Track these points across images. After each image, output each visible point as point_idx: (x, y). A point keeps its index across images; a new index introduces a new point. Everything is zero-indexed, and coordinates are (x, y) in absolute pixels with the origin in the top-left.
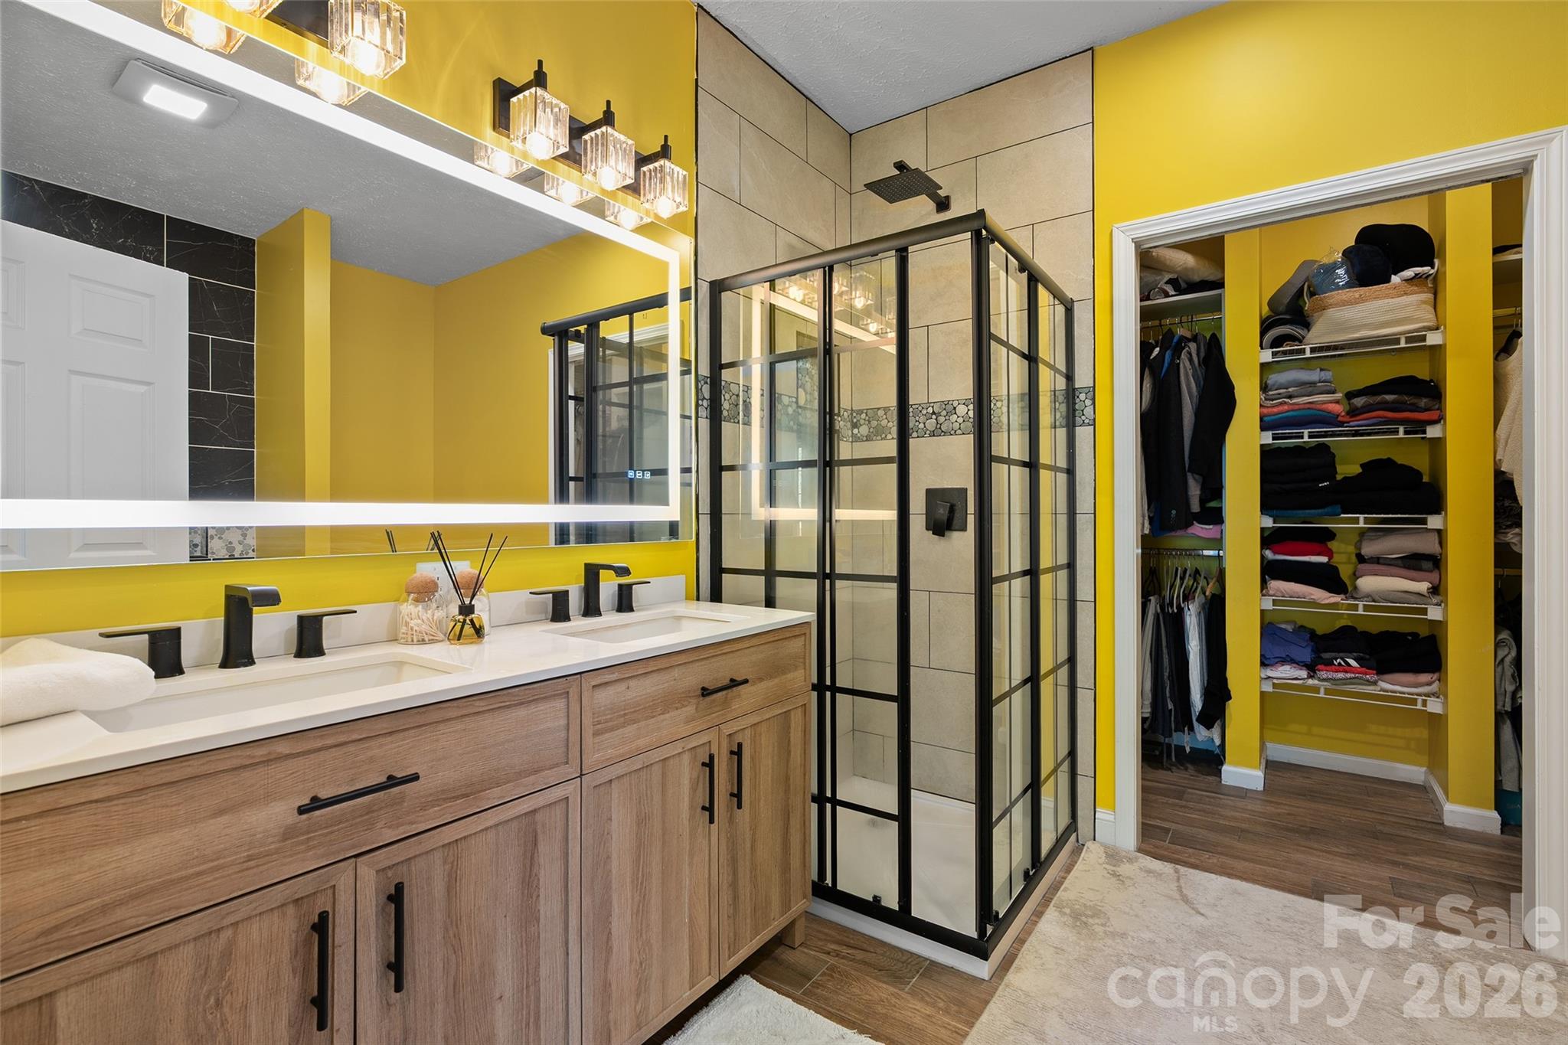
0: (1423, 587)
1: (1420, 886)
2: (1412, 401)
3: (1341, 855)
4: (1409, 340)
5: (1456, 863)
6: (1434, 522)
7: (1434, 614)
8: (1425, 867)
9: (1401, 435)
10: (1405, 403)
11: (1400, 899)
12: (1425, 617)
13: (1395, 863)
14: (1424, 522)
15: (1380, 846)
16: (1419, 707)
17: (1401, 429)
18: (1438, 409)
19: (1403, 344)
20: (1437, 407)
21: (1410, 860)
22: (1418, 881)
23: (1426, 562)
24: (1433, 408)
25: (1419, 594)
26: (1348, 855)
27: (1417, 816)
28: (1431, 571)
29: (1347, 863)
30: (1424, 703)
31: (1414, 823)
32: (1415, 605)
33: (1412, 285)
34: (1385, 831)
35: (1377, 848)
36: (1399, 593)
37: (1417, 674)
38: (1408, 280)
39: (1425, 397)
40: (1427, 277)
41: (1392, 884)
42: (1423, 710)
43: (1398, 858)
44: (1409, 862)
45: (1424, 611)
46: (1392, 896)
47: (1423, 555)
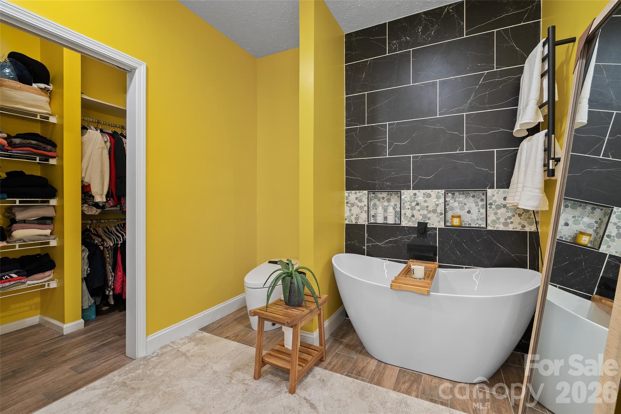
0: (48, 232)
1: (83, 363)
2: (44, 146)
3: (40, 374)
4: (41, 117)
5: (83, 347)
6: (53, 202)
7: (53, 243)
8: (77, 355)
9: (38, 161)
10: (40, 146)
11: (83, 374)
12: (49, 245)
13: (65, 361)
14: (48, 202)
15: (52, 359)
16: (46, 287)
17: (38, 159)
18: (54, 152)
19: (38, 118)
20: (55, 151)
21: (68, 356)
22: (80, 362)
23: (49, 221)
24: (53, 151)
25: (46, 235)
26: (45, 371)
27: (51, 337)
28: (50, 225)
29: (47, 375)
30: (49, 285)
31: (53, 341)
32: (44, 241)
33: (43, 92)
34: (46, 352)
35: (52, 360)
36: (38, 236)
37: (45, 273)
38: (41, 89)
39: (50, 145)
40: (48, 91)
41: (74, 370)
42: (49, 288)
43: (64, 359)
44: (69, 357)
45: (48, 243)
46: (80, 375)
47: (47, 217)
